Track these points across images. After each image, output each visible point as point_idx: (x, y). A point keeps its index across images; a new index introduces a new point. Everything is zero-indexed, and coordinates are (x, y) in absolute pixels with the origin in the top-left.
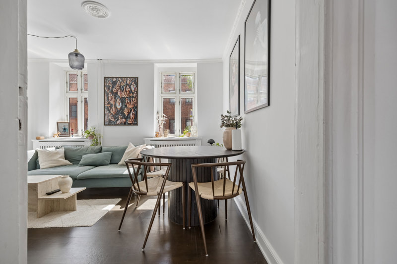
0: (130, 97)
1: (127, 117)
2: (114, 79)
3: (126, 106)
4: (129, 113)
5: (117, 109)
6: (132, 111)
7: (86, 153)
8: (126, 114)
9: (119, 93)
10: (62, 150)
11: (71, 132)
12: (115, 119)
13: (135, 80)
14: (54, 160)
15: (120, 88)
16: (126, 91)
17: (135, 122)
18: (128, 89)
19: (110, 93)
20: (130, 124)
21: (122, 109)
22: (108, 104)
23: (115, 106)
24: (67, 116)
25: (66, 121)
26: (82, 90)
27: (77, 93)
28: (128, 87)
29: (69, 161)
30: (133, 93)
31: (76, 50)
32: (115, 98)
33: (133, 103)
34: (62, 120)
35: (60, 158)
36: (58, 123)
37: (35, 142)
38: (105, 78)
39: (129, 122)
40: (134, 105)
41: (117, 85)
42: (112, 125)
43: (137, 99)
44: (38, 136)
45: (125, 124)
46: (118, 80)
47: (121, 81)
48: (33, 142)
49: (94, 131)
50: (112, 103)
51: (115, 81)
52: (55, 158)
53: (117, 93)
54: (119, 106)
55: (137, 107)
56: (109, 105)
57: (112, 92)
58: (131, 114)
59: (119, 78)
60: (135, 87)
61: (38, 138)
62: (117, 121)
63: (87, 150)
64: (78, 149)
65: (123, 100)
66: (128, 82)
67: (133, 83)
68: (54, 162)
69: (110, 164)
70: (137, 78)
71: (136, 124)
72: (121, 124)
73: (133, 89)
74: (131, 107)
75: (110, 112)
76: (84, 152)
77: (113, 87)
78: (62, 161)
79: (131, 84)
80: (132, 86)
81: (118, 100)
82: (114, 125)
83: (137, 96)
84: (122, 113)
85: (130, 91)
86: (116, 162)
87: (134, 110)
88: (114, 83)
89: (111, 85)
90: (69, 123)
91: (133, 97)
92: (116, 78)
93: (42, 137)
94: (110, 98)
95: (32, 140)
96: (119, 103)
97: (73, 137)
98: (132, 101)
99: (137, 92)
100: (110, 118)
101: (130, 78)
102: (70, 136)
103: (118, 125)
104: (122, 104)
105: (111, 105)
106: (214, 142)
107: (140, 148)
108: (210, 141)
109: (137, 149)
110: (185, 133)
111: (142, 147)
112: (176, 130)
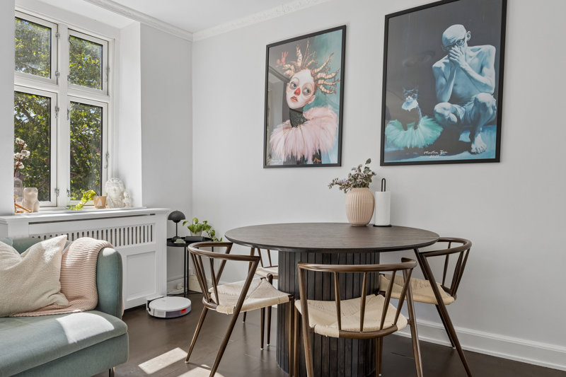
106: (184, 218)
107: (58, 249)
108: (174, 216)
109: (48, 254)
110: (87, 199)
111: (59, 244)
112: (57, 190)
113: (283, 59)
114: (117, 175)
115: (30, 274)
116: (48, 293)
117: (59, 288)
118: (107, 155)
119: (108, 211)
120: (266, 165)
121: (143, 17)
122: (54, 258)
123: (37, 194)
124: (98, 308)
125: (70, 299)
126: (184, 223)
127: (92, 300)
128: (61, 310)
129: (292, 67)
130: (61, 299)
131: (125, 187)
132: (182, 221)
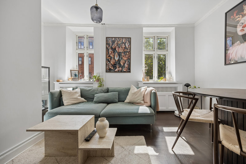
0: (125, 52)
1: (123, 66)
2: (113, 39)
3: (122, 58)
4: (124, 64)
5: (115, 60)
6: (127, 62)
7: (98, 92)
8: (122, 64)
9: (117, 49)
10: (78, 90)
11: (80, 77)
12: (114, 68)
13: (129, 39)
14: (75, 98)
15: (118, 45)
16: (122, 47)
17: (129, 70)
18: (123, 46)
19: (110, 49)
20: (125, 72)
21: (119, 60)
22: (109, 56)
23: (114, 58)
24: (77, 66)
25: (76, 70)
26: (87, 48)
27: (84, 50)
28: (123, 44)
29: (85, 99)
30: (127, 49)
31: (96, 5)
32: (114, 53)
33: (127, 56)
34: (73, 68)
35: (79, 96)
36: (71, 71)
37: (56, 83)
38: (107, 38)
39: (124, 70)
40: (128, 58)
41: (115, 43)
42: (112, 72)
43: (130, 53)
44: (58, 80)
45: (121, 71)
46: (116, 40)
47: (118, 40)
48: (54, 84)
49: (99, 76)
50: (112, 56)
51: (114, 40)
52: (75, 97)
53: (115, 49)
54: (117, 59)
55: (130, 59)
56: (110, 58)
57: (112, 48)
58: (126, 64)
59: (117, 38)
60: (129, 44)
61: (58, 81)
62: (115, 69)
63: (97, 90)
64: (90, 90)
65: (119, 54)
66: (123, 41)
67: (127, 42)
68: (74, 100)
69: (119, 101)
70: (130, 38)
71: (130, 72)
72: (118, 72)
73: (127, 46)
74: (125, 59)
75: (110, 63)
76: (96, 92)
77: (112, 45)
78: (80, 99)
79: (126, 43)
80: (126, 44)
81: (116, 54)
82: (113, 72)
83: (130, 51)
84: (119, 64)
85: (125, 48)
86: (123, 100)
87: (128, 62)
88: (113, 42)
89: (111, 43)
90: (78, 71)
91: (127, 52)
92: (115, 38)
93: (61, 81)
94: (110, 53)
95: (54, 82)
96: (117, 56)
97: (82, 81)
98: (127, 55)
99: (130, 48)
100: (110, 67)
101: (125, 38)
102: (79, 80)
103: (116, 72)
104: (119, 57)
105: (111, 57)
106: (190, 86)
107: (144, 89)
108: (186, 85)
109: (142, 90)
110: (161, 79)
111: (145, 88)
112: (154, 77)
113: (235, 15)
114: (170, 73)
115: (137, 94)
116: (140, 100)
117: (143, 99)
118: (167, 67)
119: (167, 82)
120: (226, 64)
121: (176, 25)
122: (143, 91)
123: (149, 77)
124: (150, 106)
125: (144, 102)
126: (190, 87)
127: (149, 104)
128: (142, 105)
129: (241, 16)
130: (142, 102)
131: (171, 76)
132: (189, 87)
